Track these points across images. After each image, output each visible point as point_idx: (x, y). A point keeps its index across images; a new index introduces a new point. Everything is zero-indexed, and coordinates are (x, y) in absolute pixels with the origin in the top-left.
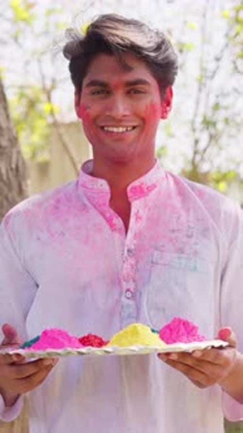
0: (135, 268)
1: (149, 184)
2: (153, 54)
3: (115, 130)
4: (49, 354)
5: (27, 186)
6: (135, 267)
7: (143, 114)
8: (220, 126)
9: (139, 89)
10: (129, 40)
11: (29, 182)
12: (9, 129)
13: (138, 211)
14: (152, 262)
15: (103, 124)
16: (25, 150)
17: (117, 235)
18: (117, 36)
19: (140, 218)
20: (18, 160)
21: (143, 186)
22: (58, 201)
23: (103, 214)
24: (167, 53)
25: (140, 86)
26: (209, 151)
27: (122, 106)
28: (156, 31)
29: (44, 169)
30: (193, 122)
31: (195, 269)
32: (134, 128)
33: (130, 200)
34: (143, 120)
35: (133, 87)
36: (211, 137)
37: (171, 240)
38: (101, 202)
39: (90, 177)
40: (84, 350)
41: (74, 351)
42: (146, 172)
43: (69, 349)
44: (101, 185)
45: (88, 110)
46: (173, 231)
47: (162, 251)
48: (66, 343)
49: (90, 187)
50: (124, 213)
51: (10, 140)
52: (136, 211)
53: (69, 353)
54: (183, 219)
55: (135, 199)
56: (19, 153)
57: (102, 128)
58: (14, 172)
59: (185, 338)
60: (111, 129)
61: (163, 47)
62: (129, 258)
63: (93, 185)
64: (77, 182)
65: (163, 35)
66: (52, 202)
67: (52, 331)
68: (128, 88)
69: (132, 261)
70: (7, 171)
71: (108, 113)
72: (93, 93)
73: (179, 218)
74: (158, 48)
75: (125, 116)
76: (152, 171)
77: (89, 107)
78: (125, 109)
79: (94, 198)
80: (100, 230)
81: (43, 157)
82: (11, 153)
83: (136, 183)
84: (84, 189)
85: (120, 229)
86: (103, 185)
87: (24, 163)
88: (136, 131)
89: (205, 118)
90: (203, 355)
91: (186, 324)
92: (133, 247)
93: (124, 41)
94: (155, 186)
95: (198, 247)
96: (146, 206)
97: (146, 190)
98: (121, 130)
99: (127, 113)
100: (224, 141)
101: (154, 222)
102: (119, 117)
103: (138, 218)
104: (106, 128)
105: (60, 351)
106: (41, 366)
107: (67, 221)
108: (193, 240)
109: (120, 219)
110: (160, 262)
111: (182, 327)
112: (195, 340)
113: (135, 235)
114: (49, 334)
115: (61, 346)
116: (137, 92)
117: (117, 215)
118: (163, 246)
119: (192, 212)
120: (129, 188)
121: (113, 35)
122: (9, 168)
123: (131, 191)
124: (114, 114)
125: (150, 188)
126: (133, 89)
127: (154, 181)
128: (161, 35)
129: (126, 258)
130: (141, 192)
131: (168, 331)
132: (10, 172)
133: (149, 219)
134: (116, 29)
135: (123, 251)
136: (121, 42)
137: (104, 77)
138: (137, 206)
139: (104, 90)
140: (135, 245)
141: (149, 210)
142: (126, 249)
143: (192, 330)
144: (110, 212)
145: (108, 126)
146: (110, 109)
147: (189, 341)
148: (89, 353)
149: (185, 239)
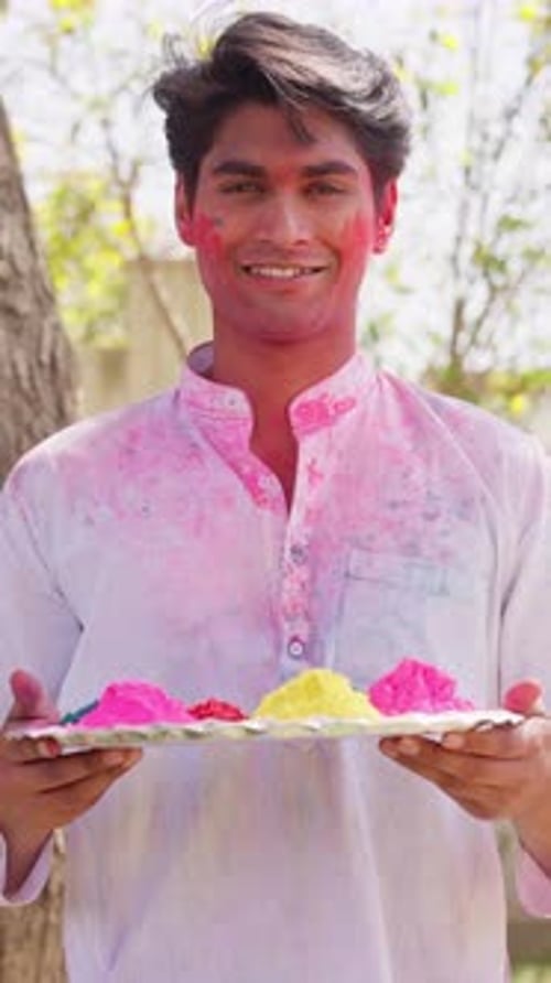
0: (309, 588)
1: (340, 397)
2: (365, 107)
3: (276, 272)
4: (119, 736)
5: (74, 402)
6: (307, 586)
7: (338, 243)
8: (515, 266)
9: (334, 185)
10: (314, 73)
11: (81, 394)
12: (36, 275)
13: (314, 462)
14: (347, 575)
15: (246, 262)
16: (71, 320)
17: (267, 514)
18: (290, 63)
19: (321, 476)
20: (55, 343)
21: (326, 401)
22: (134, 436)
23: (234, 466)
24: (394, 103)
25: (334, 177)
26: (487, 324)
27: (294, 221)
28: (365, 54)
29: (114, 364)
30: (454, 259)
31: (443, 591)
32: (316, 270)
33: (295, 432)
34: (338, 254)
35: (315, 179)
36: (494, 290)
37: (389, 525)
38: (230, 439)
39: (205, 383)
40: (198, 726)
41: (176, 729)
42: (330, 374)
43: (165, 725)
44: (232, 403)
45: (217, 230)
46: (394, 505)
47: (369, 550)
48: (159, 712)
49: (208, 405)
50: (283, 463)
51: (38, 301)
52: (309, 461)
53: (165, 733)
54: (418, 476)
55: (309, 432)
56: (57, 327)
57: (247, 269)
58: (47, 373)
59: (426, 703)
60: (266, 271)
61: (386, 92)
62: (294, 566)
63: (212, 401)
64: (177, 394)
65: (384, 64)
66: (122, 437)
67: (129, 687)
68: (306, 181)
69: (303, 573)
70: (30, 368)
71: (262, 236)
72: (227, 190)
73: (405, 476)
74: (376, 93)
75: (301, 242)
76: (345, 370)
77: (218, 222)
78: (301, 228)
79: (215, 431)
80: (229, 502)
81: (113, 336)
82: (41, 329)
83: (311, 395)
84: (192, 409)
85: (276, 500)
86: (235, 402)
87: (69, 351)
88: (318, 276)
89: (479, 248)
90: (468, 743)
91: (429, 673)
92: (304, 542)
93: (305, 76)
94: (352, 403)
95: (449, 541)
96: (330, 448)
97: (332, 412)
98: (289, 273)
99: (306, 236)
100: (523, 301)
101: (348, 482)
102: (289, 247)
103: (314, 474)
104: (255, 271)
105: (143, 729)
106: (97, 766)
107: (153, 481)
108: (439, 525)
109: (274, 479)
110: (366, 573)
111: (420, 680)
112: (449, 708)
113: (309, 512)
114: (120, 694)
115: (148, 717)
116: (326, 189)
117: (266, 469)
118: (371, 538)
119: (435, 464)
120: (294, 406)
121: (281, 61)
122: (34, 362)
123: (298, 412)
124: (277, 237)
125: (342, 407)
126: (318, 184)
127: (351, 391)
128: (379, 65)
129: (289, 566)
130: (322, 415)
131: (388, 689)
132: (37, 372)
133: (337, 478)
134: (286, 47)
135: (282, 549)
136: (298, 77)
137: (254, 155)
138: (310, 449)
139: (253, 183)
140: (306, 536)
141: (340, 456)
142: (288, 546)
143: (442, 688)
144: (252, 463)
145: (262, 266)
146: (269, 228)
147: (436, 711)
148: (209, 734)
149: (420, 523)
